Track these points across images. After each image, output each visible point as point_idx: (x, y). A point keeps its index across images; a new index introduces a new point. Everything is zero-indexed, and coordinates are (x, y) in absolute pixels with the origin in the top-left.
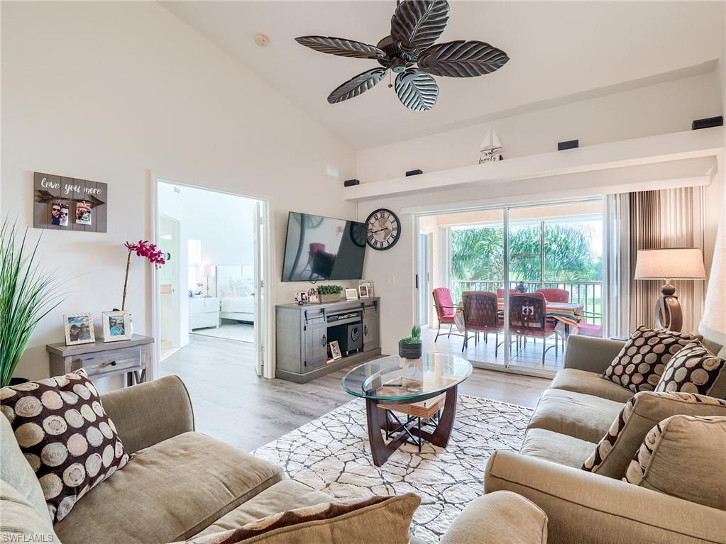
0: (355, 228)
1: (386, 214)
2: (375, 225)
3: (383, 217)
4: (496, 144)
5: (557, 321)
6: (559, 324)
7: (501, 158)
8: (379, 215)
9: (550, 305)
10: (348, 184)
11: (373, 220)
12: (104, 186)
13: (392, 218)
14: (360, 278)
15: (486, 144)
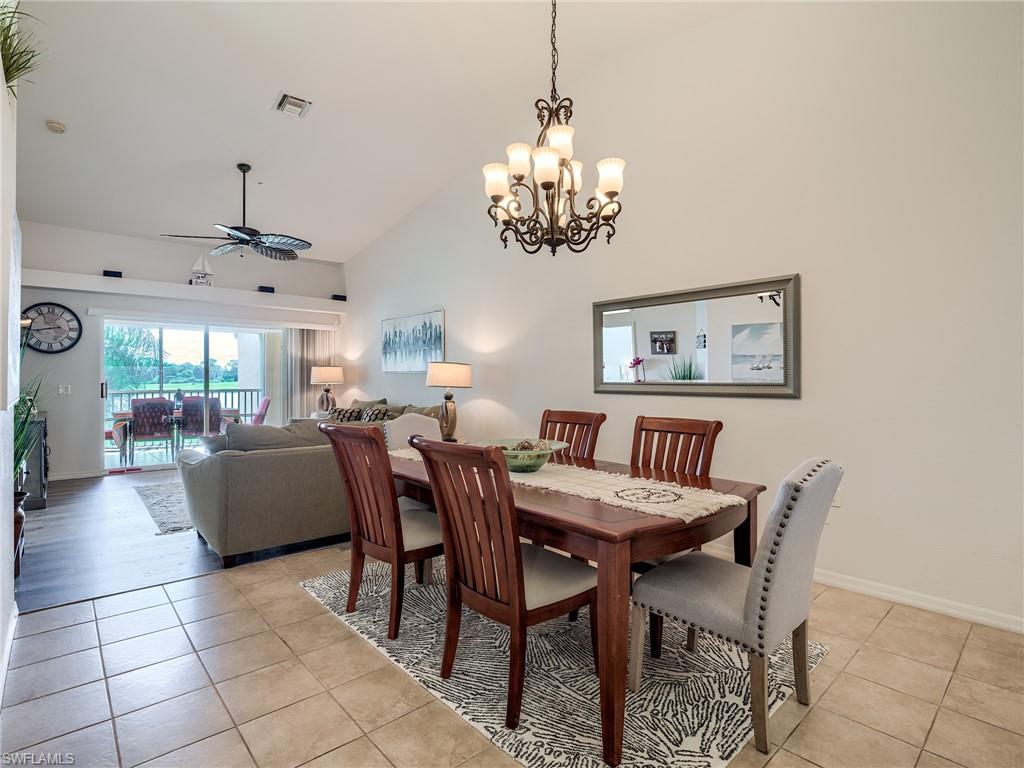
2: (38, 321)
11: (32, 314)
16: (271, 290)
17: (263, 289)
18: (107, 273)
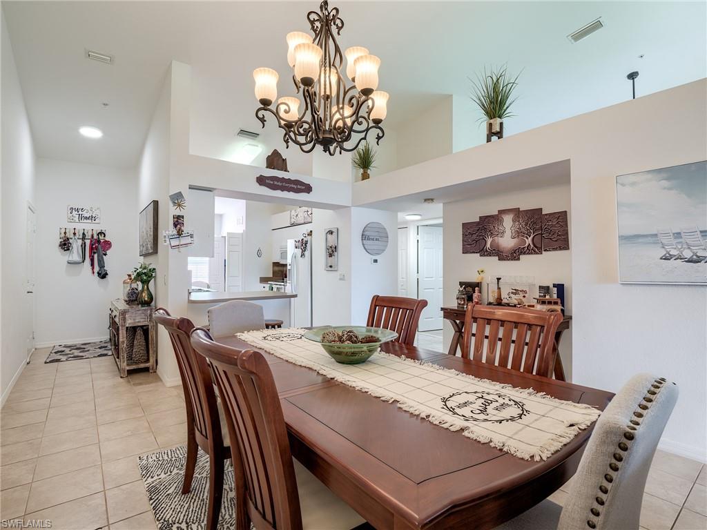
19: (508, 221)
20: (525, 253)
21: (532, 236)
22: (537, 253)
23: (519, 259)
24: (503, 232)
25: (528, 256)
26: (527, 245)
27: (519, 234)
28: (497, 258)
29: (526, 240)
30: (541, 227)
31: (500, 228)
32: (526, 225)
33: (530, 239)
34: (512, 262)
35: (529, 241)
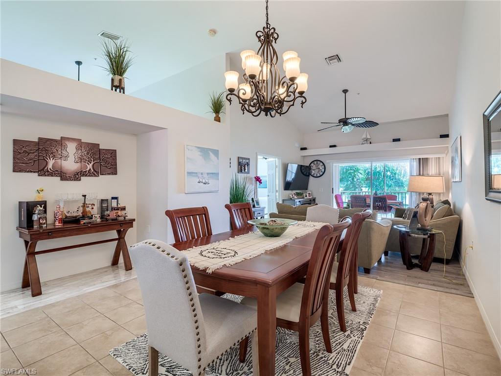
0: (303, 168)
1: (319, 162)
2: (314, 167)
3: (317, 163)
4: (368, 137)
5: (392, 207)
6: (392, 209)
7: (370, 143)
8: (315, 162)
9: (389, 201)
10: (302, 149)
11: (312, 165)
12: (249, 159)
13: (321, 164)
14: (307, 189)
15: (364, 136)
16: (399, 140)
17: (394, 140)
18: (331, 147)
19: (71, 148)
20: (86, 176)
21: (92, 163)
22: (96, 176)
23: (80, 180)
24: (67, 157)
25: (89, 178)
26: (88, 169)
27: (81, 160)
28: (59, 178)
29: (88, 165)
30: (100, 157)
31: (64, 152)
32: (88, 154)
33: (91, 165)
34: (75, 182)
35: (90, 166)
